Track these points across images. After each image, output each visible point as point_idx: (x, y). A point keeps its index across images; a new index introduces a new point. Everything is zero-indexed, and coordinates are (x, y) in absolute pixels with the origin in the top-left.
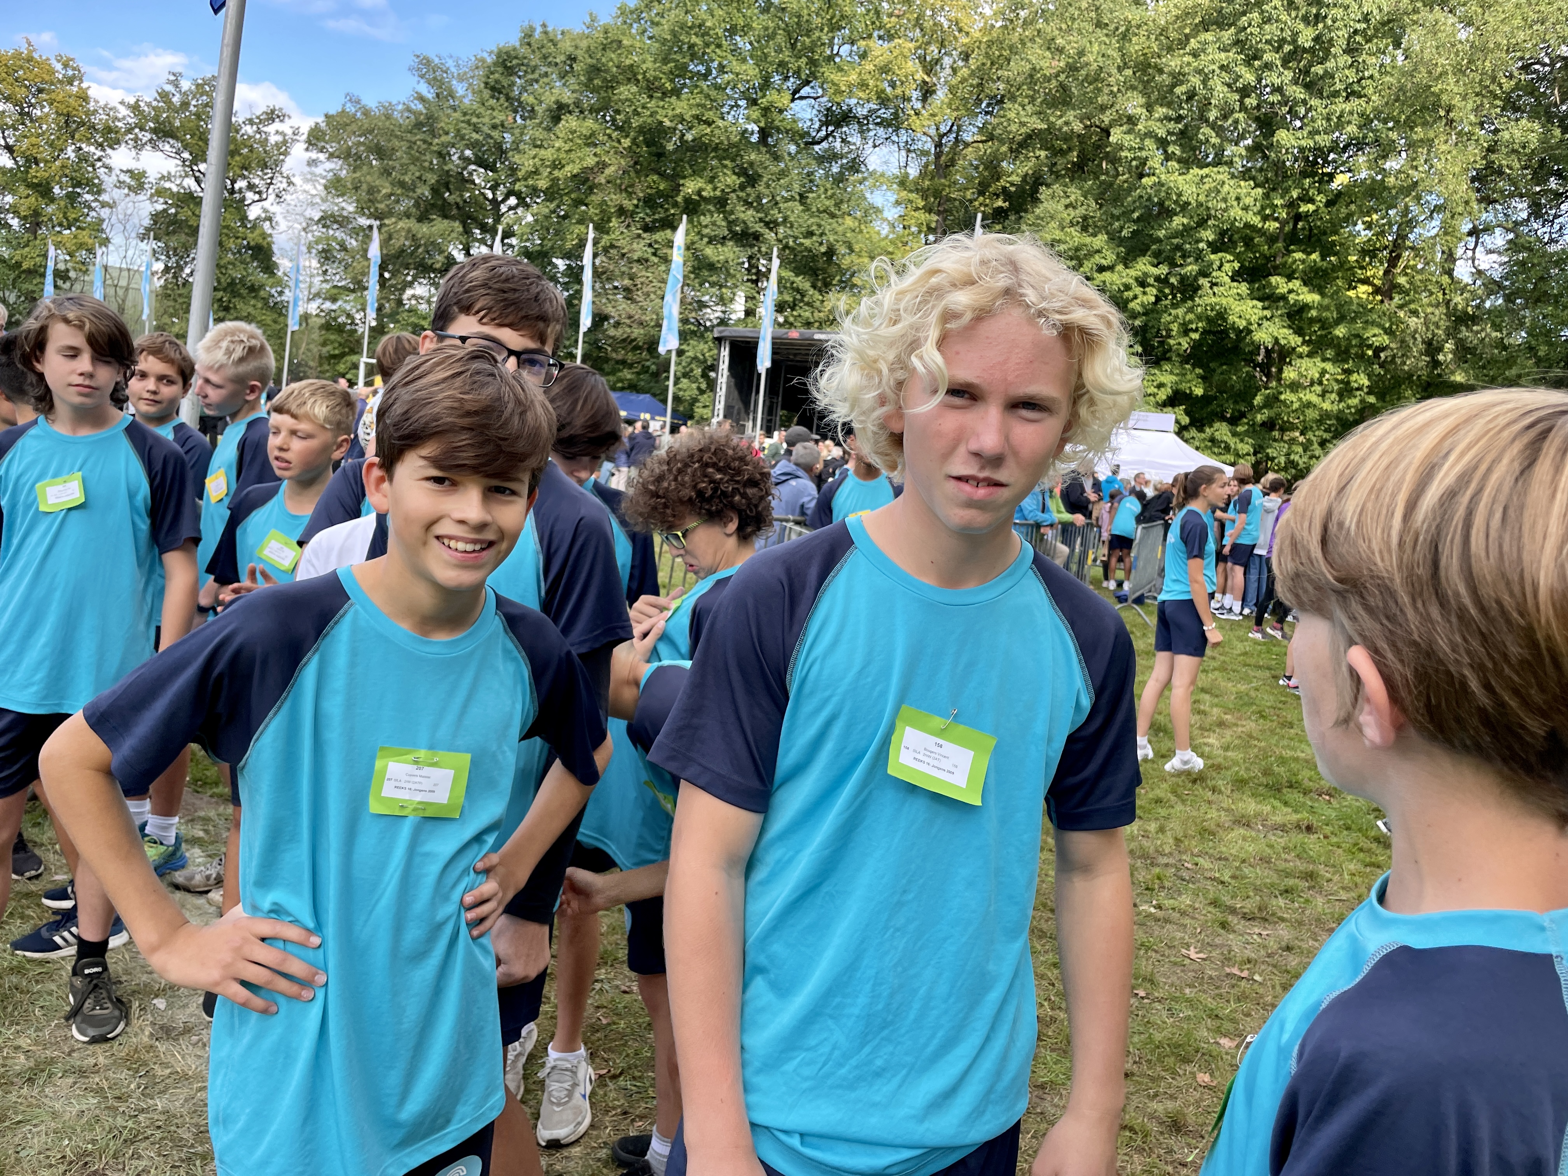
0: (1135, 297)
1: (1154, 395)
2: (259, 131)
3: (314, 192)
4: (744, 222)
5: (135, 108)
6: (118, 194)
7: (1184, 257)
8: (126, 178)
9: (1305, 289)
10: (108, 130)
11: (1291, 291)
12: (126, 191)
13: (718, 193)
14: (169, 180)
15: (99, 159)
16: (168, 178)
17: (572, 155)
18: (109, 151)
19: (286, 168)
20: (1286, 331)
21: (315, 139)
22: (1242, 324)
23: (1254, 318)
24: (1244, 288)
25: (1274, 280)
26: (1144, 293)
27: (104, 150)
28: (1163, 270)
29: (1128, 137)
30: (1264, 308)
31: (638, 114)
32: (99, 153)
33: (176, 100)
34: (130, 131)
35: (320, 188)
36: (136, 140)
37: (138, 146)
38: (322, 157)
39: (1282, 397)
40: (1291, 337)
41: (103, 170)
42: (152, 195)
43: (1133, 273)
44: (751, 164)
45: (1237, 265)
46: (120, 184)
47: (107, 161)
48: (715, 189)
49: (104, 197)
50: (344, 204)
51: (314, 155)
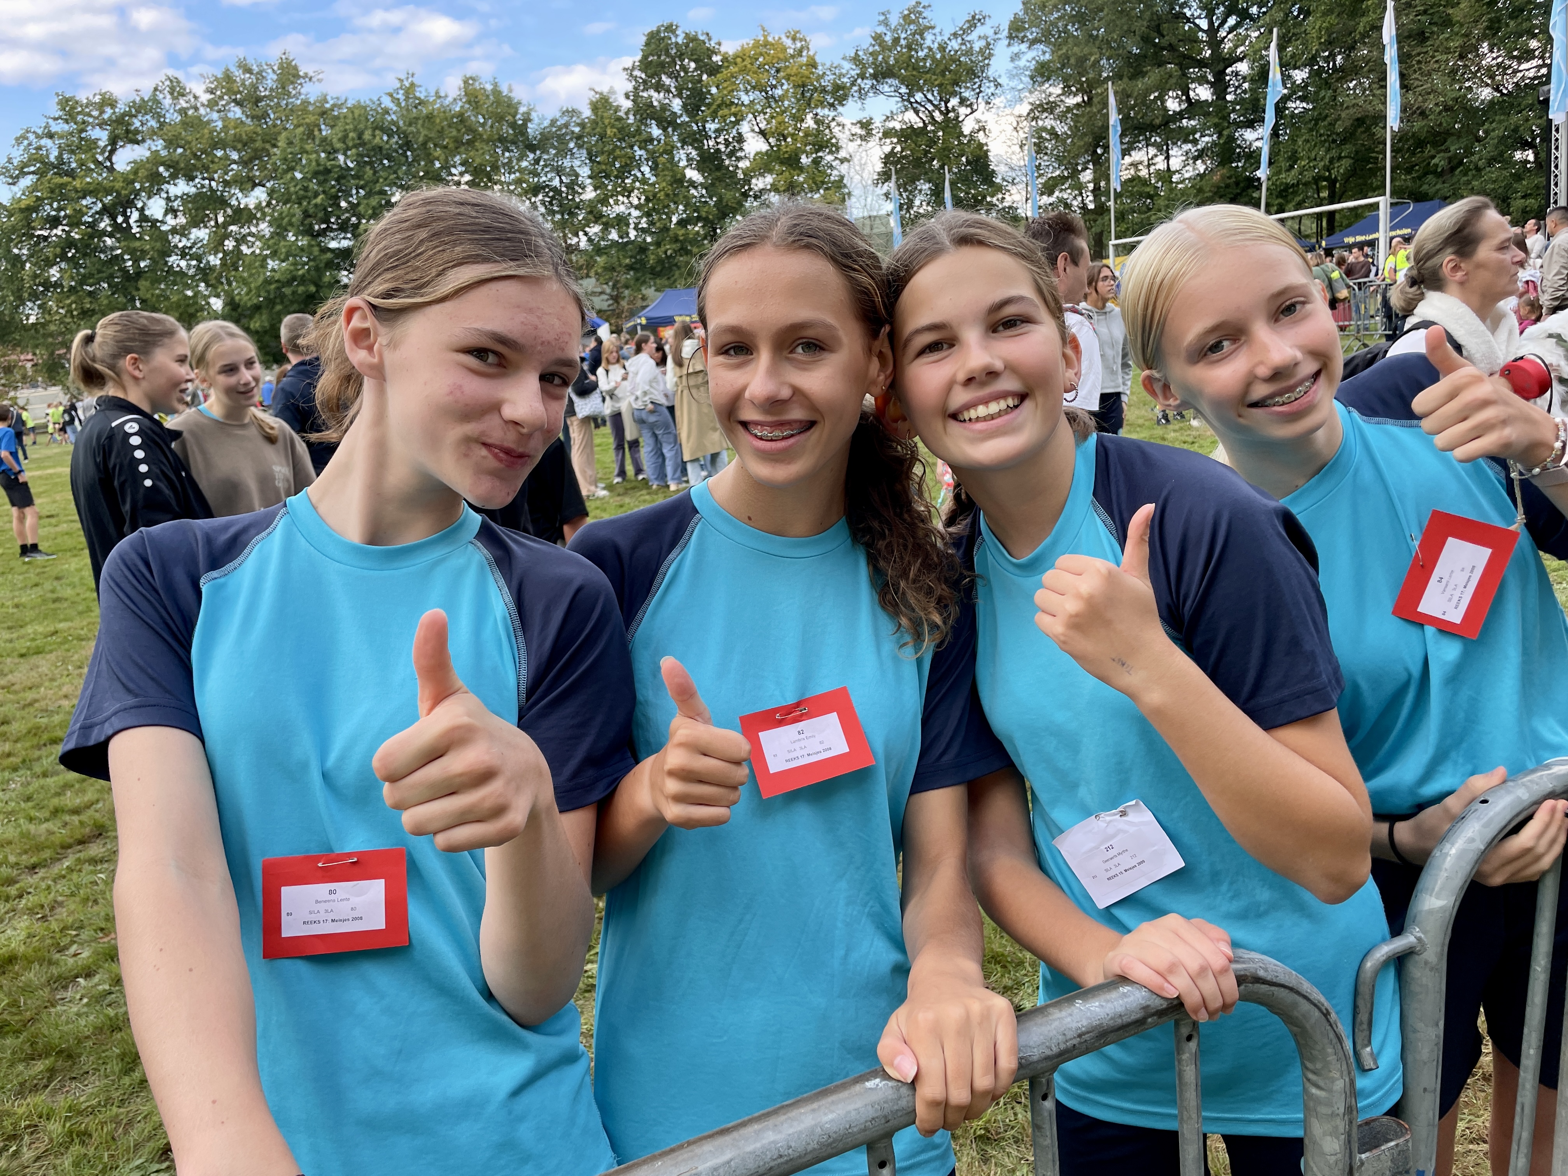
2: (963, 43)
3: (1021, 86)
5: (856, 60)
6: (852, 147)
8: (858, 130)
10: (837, 87)
12: (859, 142)
16: (891, 117)
18: (840, 109)
19: (991, 72)
21: (1016, 30)
33: (888, 38)
34: (853, 84)
35: (1028, 79)
36: (860, 89)
37: (862, 95)
38: (1024, 47)
41: (837, 128)
42: (880, 139)
46: (853, 137)
47: (839, 119)
50: (1051, 89)
51: (1016, 48)
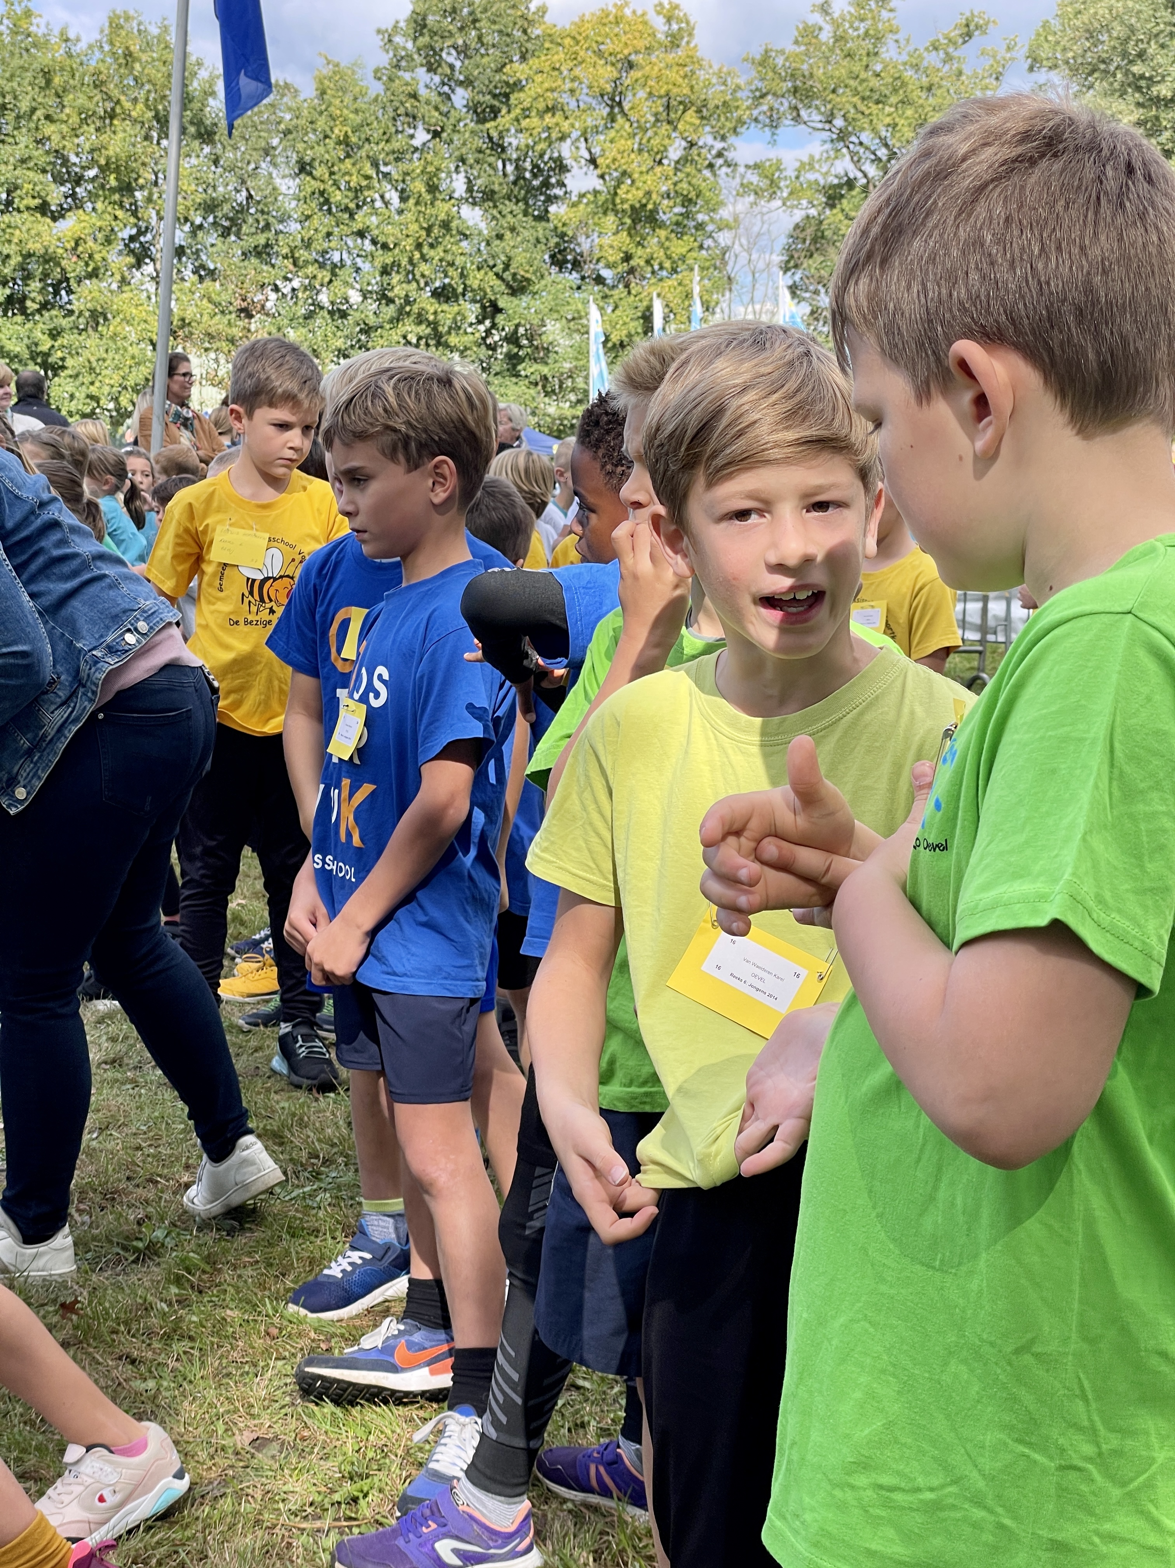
2: (948, 59)
5: (763, 63)
6: (743, 205)
8: (753, 178)
10: (727, 106)
12: (752, 198)
14: (812, 168)
15: (720, 155)
16: (811, 165)
18: (731, 139)
27: (723, 138)
32: (719, 145)
33: (826, 36)
36: (769, 113)
37: (774, 124)
41: (724, 169)
46: (745, 188)
47: (729, 155)
49: (724, 213)
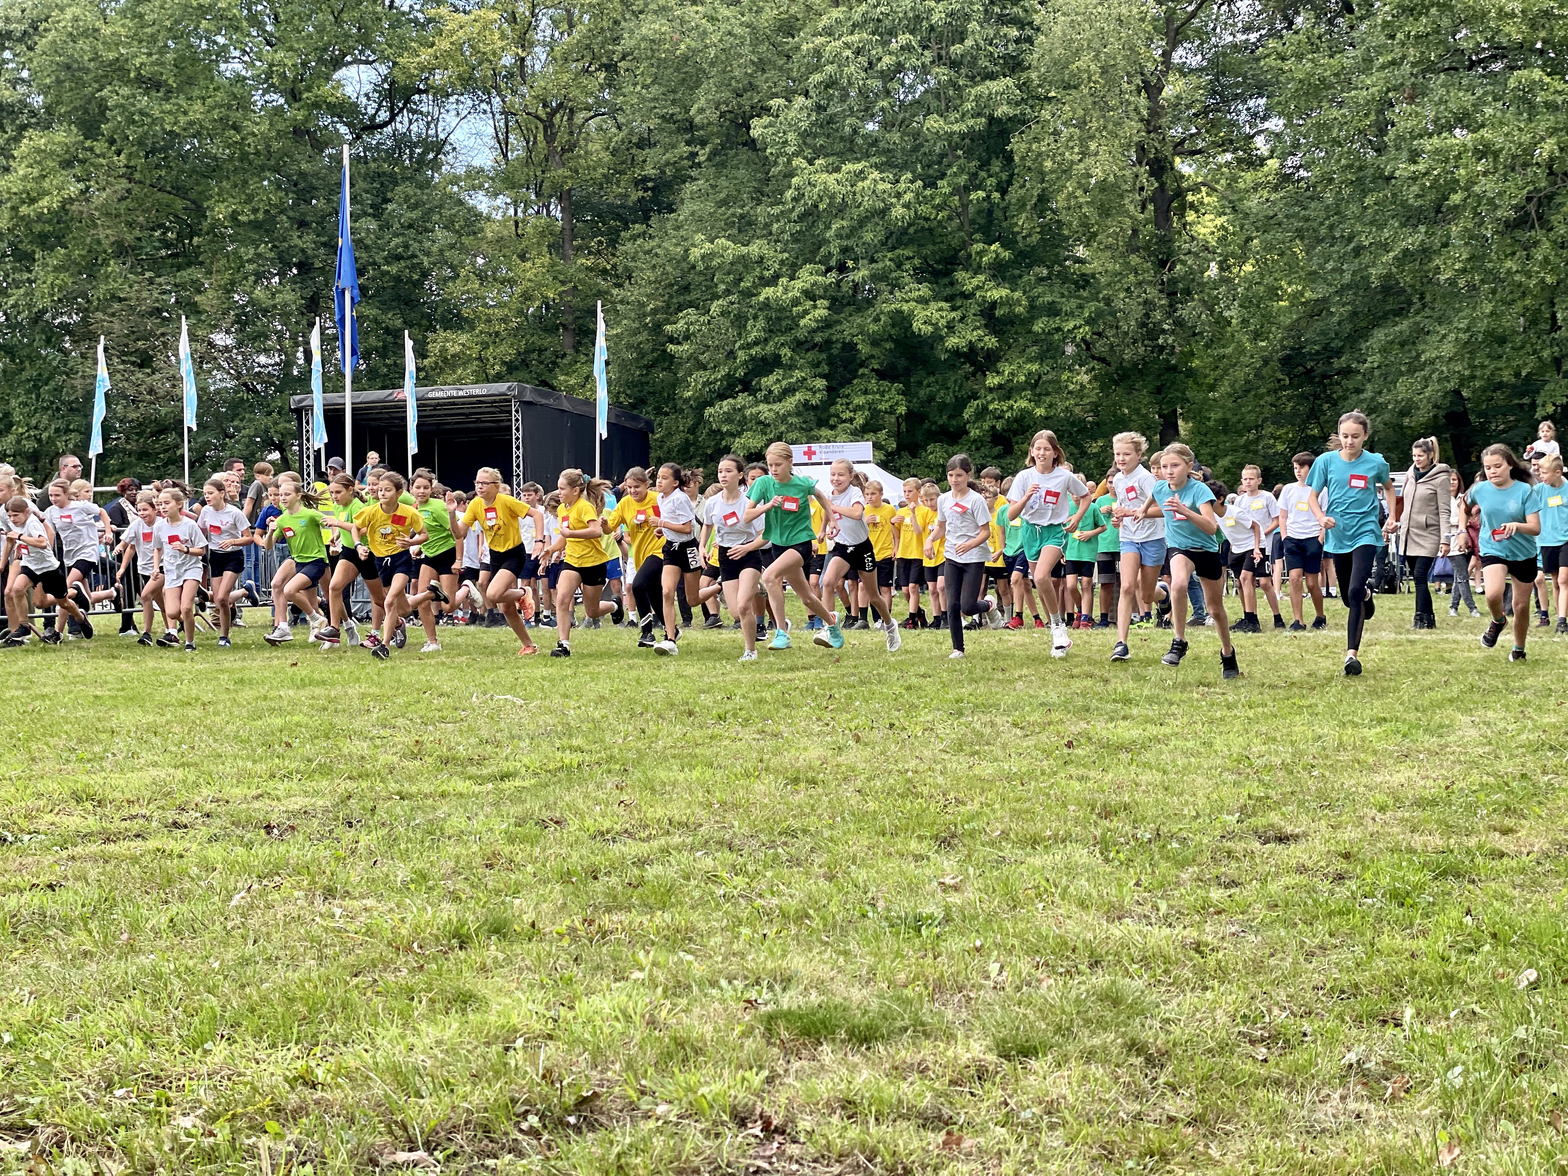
0: (806, 312)
1: (851, 420)
4: (303, 251)
7: (856, 260)
9: (992, 283)
11: (978, 288)
13: (260, 216)
17: (46, 184)
20: (980, 332)
22: (928, 329)
23: (943, 322)
24: (924, 290)
25: (961, 275)
26: (815, 307)
28: (832, 278)
29: (771, 130)
30: (954, 309)
31: (134, 122)
39: (991, 407)
40: (987, 338)
43: (798, 284)
44: (302, 174)
45: (917, 262)
48: (255, 211)
